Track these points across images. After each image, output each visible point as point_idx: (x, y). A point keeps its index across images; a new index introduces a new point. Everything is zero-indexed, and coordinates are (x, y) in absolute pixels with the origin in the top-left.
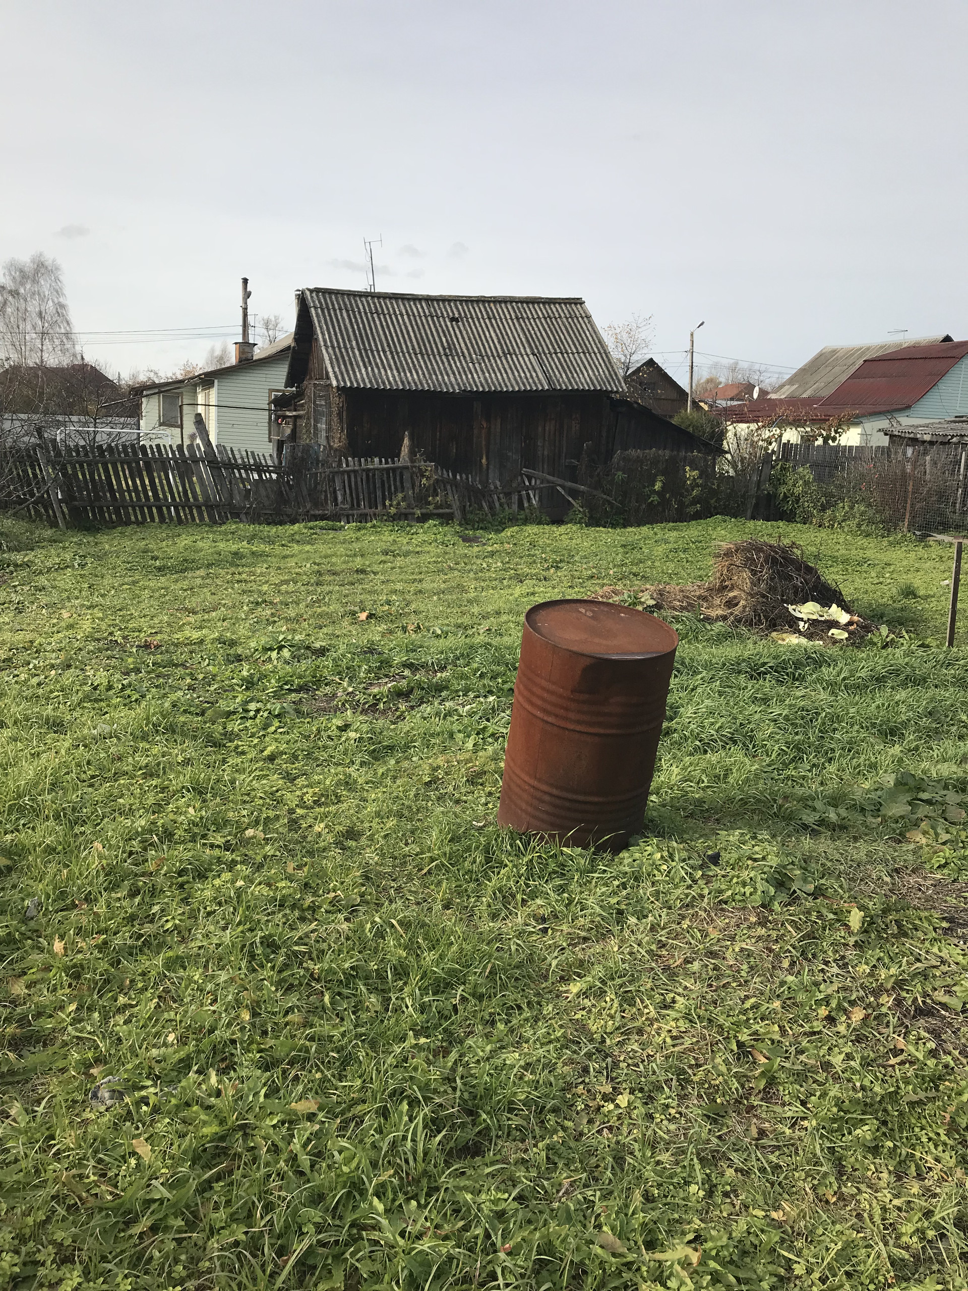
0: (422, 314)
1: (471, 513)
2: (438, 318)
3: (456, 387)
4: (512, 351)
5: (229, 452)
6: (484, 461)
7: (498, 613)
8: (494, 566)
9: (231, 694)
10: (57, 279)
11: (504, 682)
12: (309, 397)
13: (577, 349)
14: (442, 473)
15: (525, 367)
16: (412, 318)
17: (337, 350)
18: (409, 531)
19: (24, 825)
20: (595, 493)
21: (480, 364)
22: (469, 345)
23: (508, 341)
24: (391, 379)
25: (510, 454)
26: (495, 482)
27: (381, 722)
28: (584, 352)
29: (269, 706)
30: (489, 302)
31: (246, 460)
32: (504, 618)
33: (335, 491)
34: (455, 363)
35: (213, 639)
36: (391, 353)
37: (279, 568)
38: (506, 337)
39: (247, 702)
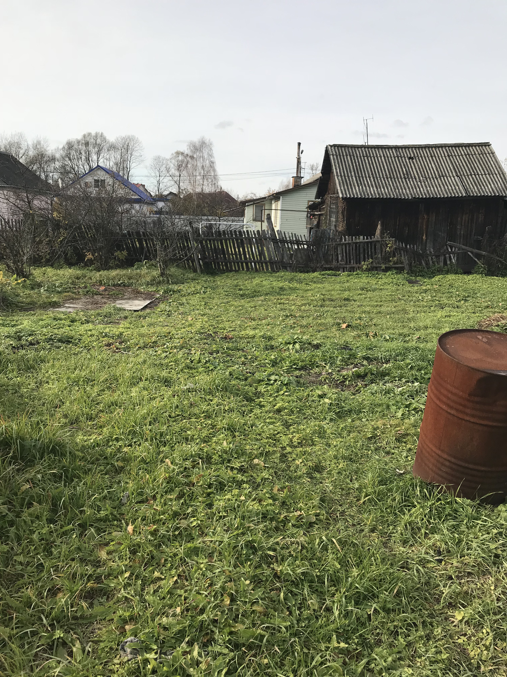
0: (392, 156)
1: (415, 267)
2: (401, 158)
3: (410, 196)
4: (444, 174)
5: (283, 234)
6: (424, 237)
7: (426, 328)
8: (426, 298)
9: (263, 369)
10: (211, 149)
11: (426, 374)
12: (328, 204)
13: (484, 172)
14: (399, 245)
15: (451, 184)
16: (386, 158)
17: (343, 177)
18: (377, 277)
19: (135, 442)
20: (492, 256)
21: (425, 182)
22: (419, 172)
23: (442, 169)
24: (372, 192)
25: (440, 233)
26: (430, 249)
27: (346, 393)
28: (489, 174)
29: (282, 378)
30: (432, 147)
31: (291, 238)
32: (430, 331)
33: (337, 255)
34: (410, 182)
35: (260, 336)
36: (373, 178)
37: (303, 297)
38: (441, 167)
39: (270, 375)
